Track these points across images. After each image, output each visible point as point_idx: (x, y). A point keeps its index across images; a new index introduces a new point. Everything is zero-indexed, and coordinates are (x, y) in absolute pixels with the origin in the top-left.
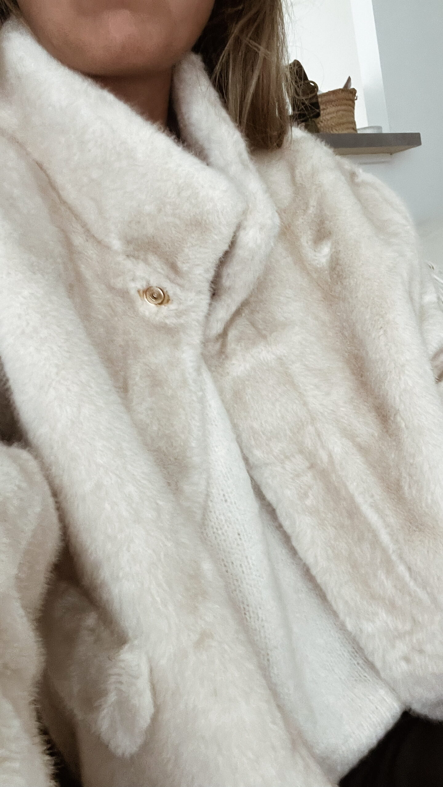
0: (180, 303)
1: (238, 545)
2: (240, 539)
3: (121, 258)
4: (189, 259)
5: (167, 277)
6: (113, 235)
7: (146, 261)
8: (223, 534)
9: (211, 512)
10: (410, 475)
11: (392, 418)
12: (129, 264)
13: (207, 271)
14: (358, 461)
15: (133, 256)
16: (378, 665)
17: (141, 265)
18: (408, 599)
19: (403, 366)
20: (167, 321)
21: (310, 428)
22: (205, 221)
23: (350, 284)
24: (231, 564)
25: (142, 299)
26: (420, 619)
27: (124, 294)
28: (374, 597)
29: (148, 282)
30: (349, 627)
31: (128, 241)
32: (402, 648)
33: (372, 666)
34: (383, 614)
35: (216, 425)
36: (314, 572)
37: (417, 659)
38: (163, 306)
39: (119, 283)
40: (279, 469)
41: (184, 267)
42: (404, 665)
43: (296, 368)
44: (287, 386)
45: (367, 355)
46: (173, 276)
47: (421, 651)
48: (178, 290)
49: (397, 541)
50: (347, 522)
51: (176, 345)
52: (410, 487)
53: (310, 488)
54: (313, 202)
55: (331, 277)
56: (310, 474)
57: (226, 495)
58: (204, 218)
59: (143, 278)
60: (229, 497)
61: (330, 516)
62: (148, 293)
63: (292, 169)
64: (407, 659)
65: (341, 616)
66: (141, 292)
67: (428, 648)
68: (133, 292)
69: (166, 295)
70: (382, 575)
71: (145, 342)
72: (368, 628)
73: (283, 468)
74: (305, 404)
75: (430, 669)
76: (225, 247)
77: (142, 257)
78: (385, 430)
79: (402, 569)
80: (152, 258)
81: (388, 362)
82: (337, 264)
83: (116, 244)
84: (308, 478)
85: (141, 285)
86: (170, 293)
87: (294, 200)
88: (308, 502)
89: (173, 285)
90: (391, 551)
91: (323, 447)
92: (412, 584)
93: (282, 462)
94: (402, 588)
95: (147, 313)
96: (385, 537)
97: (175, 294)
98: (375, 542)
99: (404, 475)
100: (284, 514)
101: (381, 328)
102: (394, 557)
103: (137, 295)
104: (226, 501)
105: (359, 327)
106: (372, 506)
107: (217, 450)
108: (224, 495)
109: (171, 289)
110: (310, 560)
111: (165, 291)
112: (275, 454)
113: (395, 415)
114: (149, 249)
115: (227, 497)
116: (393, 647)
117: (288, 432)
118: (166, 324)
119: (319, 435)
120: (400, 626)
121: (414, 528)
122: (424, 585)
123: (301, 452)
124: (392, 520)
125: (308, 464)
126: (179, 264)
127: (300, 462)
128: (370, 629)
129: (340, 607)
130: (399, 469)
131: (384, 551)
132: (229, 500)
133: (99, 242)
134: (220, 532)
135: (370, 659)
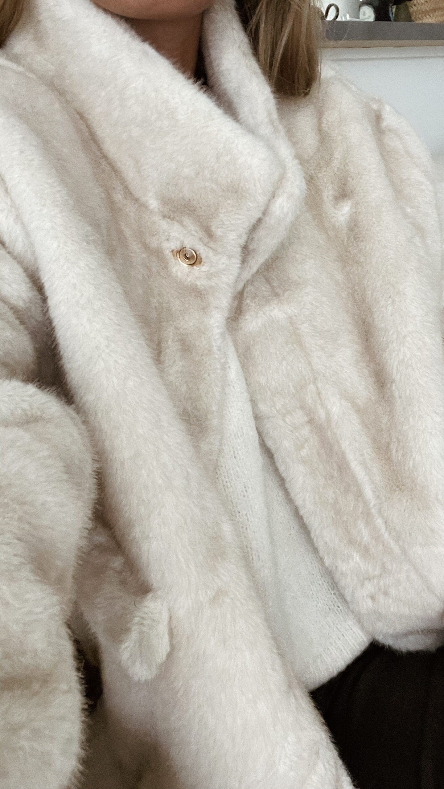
0: (212, 266)
1: (244, 496)
2: (246, 491)
3: (156, 218)
4: (224, 224)
5: (200, 239)
6: (151, 194)
7: (181, 223)
8: (231, 486)
9: (222, 466)
10: (399, 441)
11: (389, 386)
12: (164, 224)
13: (240, 237)
14: (354, 422)
15: (169, 218)
16: (348, 599)
17: (176, 226)
18: (381, 547)
19: (405, 337)
20: (198, 283)
21: (312, 387)
22: (242, 188)
23: (365, 247)
24: (237, 513)
25: (176, 258)
26: (390, 568)
27: (158, 253)
28: (351, 542)
29: (182, 243)
30: (327, 564)
31: (165, 201)
32: (369, 588)
33: (342, 597)
34: (357, 557)
35: (233, 387)
36: (302, 513)
37: (381, 599)
38: (195, 267)
39: (154, 242)
40: (281, 423)
41: (219, 232)
42: (369, 602)
43: (304, 328)
44: (295, 346)
45: (373, 321)
46: (206, 240)
47: (386, 594)
48: (211, 254)
49: (378, 497)
50: (335, 474)
51: (205, 309)
52: (397, 451)
53: (306, 440)
54: (337, 155)
55: (349, 238)
56: (308, 428)
57: (236, 452)
58: (241, 185)
59: (177, 239)
60: (238, 453)
61: (321, 466)
62: (181, 253)
63: (320, 114)
64: (373, 598)
65: (321, 553)
66: (175, 252)
67: (393, 591)
68: (167, 252)
69: (198, 258)
70: (361, 524)
71: (176, 305)
72: (343, 567)
73: (284, 421)
74: (310, 364)
75: (392, 609)
76: (259, 215)
77: (178, 218)
78: (381, 396)
79: (379, 522)
80: (187, 221)
81: (391, 332)
82: (355, 226)
83: (153, 203)
84: (306, 431)
85: (175, 245)
86: (203, 256)
87: (319, 150)
88: (304, 453)
89: (207, 249)
90: (372, 504)
91: (322, 405)
92: (386, 535)
93: (283, 416)
94: (377, 538)
95: (179, 274)
96: (368, 493)
97: (207, 257)
98: (360, 494)
99: (394, 439)
100: (280, 461)
101: (390, 297)
102: (374, 511)
103: (170, 255)
104: (235, 457)
105: (369, 293)
106: (361, 464)
107: (231, 410)
108: (234, 452)
109: (202, 251)
110: (299, 502)
111: (198, 253)
112: (278, 408)
113: (392, 382)
114: (184, 211)
115: (236, 454)
116: (362, 585)
117: (292, 389)
118: (196, 286)
119: (319, 394)
120: (370, 570)
121: (395, 487)
122: (398, 538)
123: (302, 407)
124: (377, 478)
125: (306, 419)
126: (213, 228)
127: (300, 417)
128: (344, 569)
129: (320, 545)
130: (390, 434)
131: (366, 504)
132: (237, 457)
133: (137, 200)
134: (229, 485)
135: (342, 592)
